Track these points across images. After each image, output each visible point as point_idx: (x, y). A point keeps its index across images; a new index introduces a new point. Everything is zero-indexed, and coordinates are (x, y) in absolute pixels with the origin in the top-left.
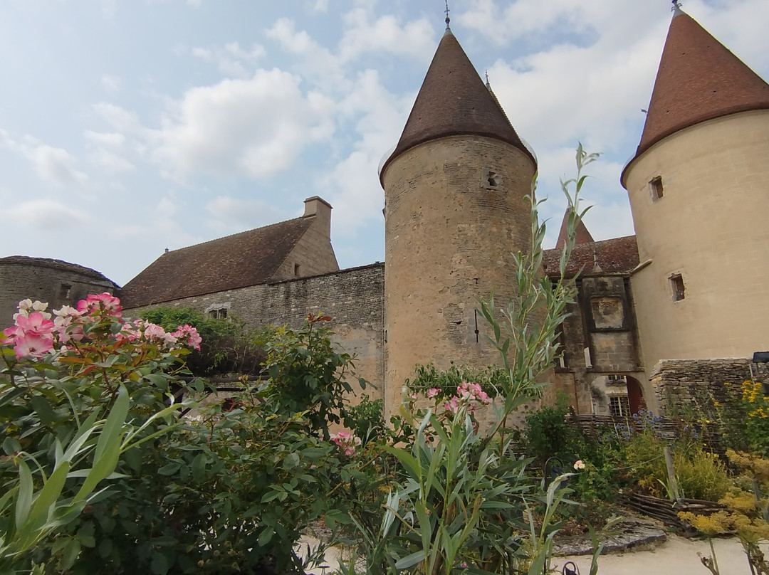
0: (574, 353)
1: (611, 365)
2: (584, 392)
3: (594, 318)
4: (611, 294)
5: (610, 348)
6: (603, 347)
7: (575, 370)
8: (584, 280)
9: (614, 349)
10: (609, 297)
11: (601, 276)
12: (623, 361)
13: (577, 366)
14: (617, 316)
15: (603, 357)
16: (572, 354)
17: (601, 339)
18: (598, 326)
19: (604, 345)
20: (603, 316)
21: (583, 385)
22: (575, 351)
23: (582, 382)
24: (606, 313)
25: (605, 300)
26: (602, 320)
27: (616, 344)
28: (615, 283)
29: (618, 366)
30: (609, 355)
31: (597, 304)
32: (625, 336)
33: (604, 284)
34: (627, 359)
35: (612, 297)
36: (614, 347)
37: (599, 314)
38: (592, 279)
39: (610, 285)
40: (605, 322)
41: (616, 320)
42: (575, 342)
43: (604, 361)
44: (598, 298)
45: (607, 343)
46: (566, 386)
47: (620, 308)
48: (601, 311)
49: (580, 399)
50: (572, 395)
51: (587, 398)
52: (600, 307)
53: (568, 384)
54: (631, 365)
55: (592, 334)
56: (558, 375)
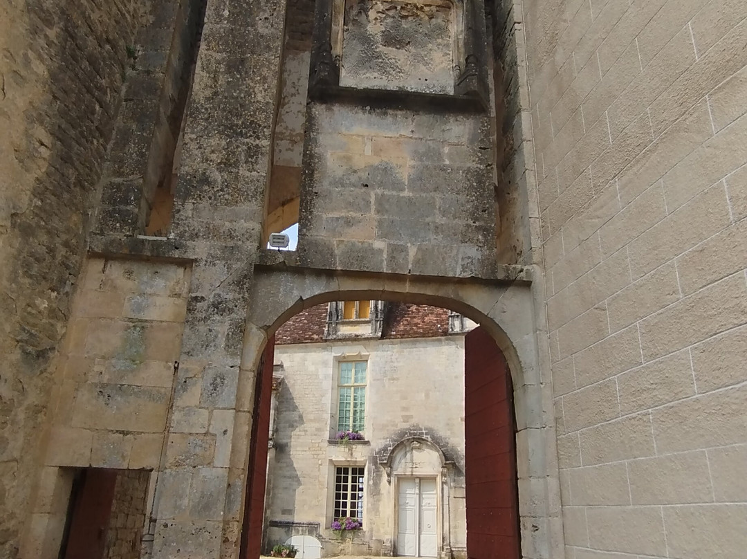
0: (217, 176)
1: (379, 244)
2: (220, 360)
3: (337, 50)
5: (386, 170)
6: (359, 162)
7: (199, 249)
9: (404, 174)
12: (437, 229)
13: (212, 232)
14: (437, 56)
15: (350, 205)
16: (205, 180)
17: (357, 128)
18: (347, 79)
19: (364, 157)
20: (381, 48)
21: (222, 326)
23: (219, 307)
24: (392, 39)
26: (370, 59)
27: (417, 155)
29: (412, 251)
30: (381, 201)
31: (363, 5)
32: (459, 130)
34: (461, 223)
36: (405, 165)
37: (366, 40)
40: (384, 68)
41: (430, 69)
42: (231, 131)
43: (349, 222)
45: (377, 151)
46: (141, 325)
47: (456, 26)
48: (374, 29)
49: (192, 396)
50: (156, 374)
51: (227, 395)
52: (372, 14)
53: (152, 314)
54: (473, 252)
55: (319, 110)
56: (116, 271)
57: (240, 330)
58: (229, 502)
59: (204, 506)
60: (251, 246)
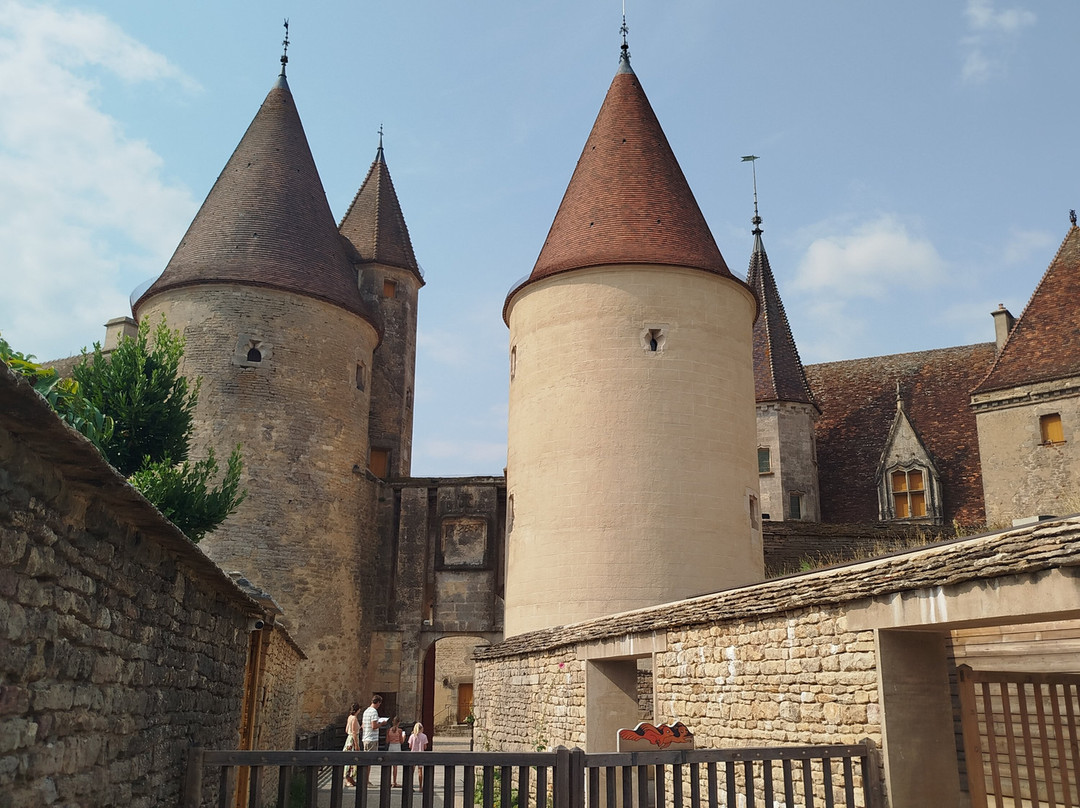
0: (407, 602)
1: (457, 622)
2: (413, 662)
3: (444, 549)
4: (475, 512)
5: (459, 595)
6: (451, 593)
7: (404, 627)
8: (439, 489)
9: (465, 596)
10: (470, 518)
11: (464, 485)
12: (475, 615)
13: (407, 622)
14: (477, 547)
15: (448, 609)
16: (404, 604)
17: (450, 580)
18: (447, 561)
19: (452, 591)
20: (458, 546)
21: (412, 652)
22: (409, 598)
23: (411, 645)
24: (462, 542)
25: (465, 522)
26: (455, 552)
27: (469, 589)
28: (484, 495)
29: (467, 623)
30: (457, 606)
31: (452, 528)
32: (483, 578)
33: (468, 497)
34: (481, 612)
35: (475, 518)
36: (465, 593)
37: (453, 543)
38: (452, 489)
39: (476, 498)
40: (459, 555)
41: (475, 553)
42: (411, 585)
43: (447, 615)
44: (455, 518)
45: (456, 588)
46: (390, 651)
47: (484, 534)
48: (456, 538)
49: (405, 672)
50: (395, 666)
51: (415, 670)
52: (455, 532)
53: (392, 648)
54: (486, 622)
55: (438, 574)
56: (381, 635)
57: (417, 652)
58: (417, 701)
59: (411, 702)
60: (419, 625)
